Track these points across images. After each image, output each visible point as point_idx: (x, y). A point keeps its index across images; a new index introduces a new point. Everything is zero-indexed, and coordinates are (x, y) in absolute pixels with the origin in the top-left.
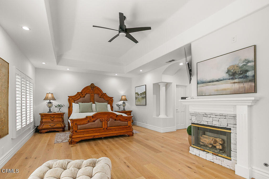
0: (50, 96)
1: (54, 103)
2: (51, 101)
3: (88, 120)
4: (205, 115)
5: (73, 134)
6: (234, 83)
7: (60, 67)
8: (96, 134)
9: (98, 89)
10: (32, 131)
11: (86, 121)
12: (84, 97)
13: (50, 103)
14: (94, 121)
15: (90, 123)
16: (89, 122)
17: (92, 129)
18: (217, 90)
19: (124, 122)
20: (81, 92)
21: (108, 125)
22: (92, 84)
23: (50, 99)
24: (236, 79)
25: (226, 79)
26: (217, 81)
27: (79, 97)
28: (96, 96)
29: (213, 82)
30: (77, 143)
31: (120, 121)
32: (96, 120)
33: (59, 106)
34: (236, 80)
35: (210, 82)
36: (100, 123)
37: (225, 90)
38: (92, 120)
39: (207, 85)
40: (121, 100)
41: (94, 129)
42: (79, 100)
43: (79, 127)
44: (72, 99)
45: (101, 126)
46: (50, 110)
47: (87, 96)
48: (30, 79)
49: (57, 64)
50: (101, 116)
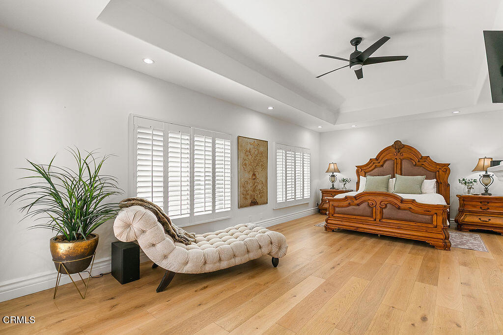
0: (332, 166)
1: (339, 176)
2: (335, 174)
3: (349, 201)
5: (329, 217)
8: (362, 226)
11: (346, 203)
12: (382, 166)
13: (333, 176)
14: (358, 205)
15: (350, 208)
16: (349, 205)
17: (355, 217)
19: (421, 216)
20: (376, 159)
21: (384, 216)
22: (397, 142)
23: (333, 172)
27: (373, 167)
28: (405, 164)
30: (333, 231)
31: (410, 213)
32: (362, 203)
33: (344, 180)
36: (369, 210)
38: (356, 202)
40: (476, 170)
41: (359, 217)
42: (372, 172)
43: (337, 209)
44: (362, 171)
45: (369, 214)
46: (333, 186)
47: (388, 165)
48: (303, 150)
49: (334, 123)
50: (370, 198)
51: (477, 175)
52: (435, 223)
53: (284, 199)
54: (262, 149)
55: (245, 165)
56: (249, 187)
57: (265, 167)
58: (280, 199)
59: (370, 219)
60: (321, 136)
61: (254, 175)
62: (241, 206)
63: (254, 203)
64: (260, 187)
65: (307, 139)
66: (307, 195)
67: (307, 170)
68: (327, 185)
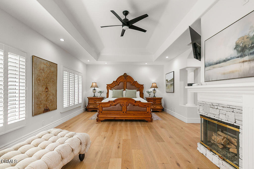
0: (94, 84)
1: (98, 90)
2: (95, 88)
3: (111, 103)
4: (212, 106)
5: (99, 114)
6: (244, 62)
7: (99, 62)
8: (117, 116)
9: (130, 78)
10: (82, 109)
11: (109, 105)
12: (119, 85)
13: (94, 89)
14: (115, 105)
15: (112, 107)
16: (111, 105)
17: (113, 112)
18: (224, 74)
19: (142, 108)
20: (116, 81)
21: (127, 110)
22: (125, 74)
23: (94, 87)
24: (245, 56)
25: (233, 58)
26: (225, 61)
27: (115, 85)
28: (128, 84)
29: (220, 62)
30: (102, 121)
31: (138, 107)
32: (117, 104)
33: (100, 92)
34: (246, 58)
35: (217, 63)
36: (120, 107)
37: (233, 72)
38: (114, 104)
39: (214, 68)
40: (151, 87)
41: (115, 112)
42: (115, 87)
43: (104, 109)
44: (110, 87)
45: (121, 110)
46: (94, 95)
47: (121, 84)
48: (78, 73)
49: (97, 60)
50: (121, 101)
51: (152, 90)
52: (148, 111)
53: (68, 105)
54: (52, 69)
55: (39, 80)
56: (43, 97)
57: (55, 83)
58: (65, 105)
59: (121, 112)
60: (87, 66)
61: (47, 88)
62: (35, 114)
63: (47, 110)
64: (51, 97)
65: (80, 67)
66: (80, 101)
67: (80, 86)
68: (91, 95)
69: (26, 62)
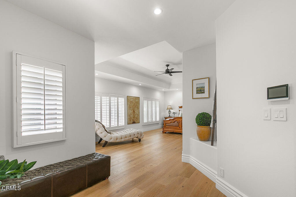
0: (169, 107)
1: (172, 111)
5: (164, 128)
7: (171, 90)
8: (175, 130)
11: (170, 121)
13: (169, 111)
15: (172, 123)
17: (173, 127)
30: (165, 133)
33: (174, 113)
36: (177, 124)
38: (173, 121)
48: (156, 100)
49: (169, 88)
50: (178, 119)
53: (147, 121)
54: (137, 101)
55: (130, 107)
56: (132, 116)
57: (138, 108)
58: (145, 121)
59: (178, 127)
60: (165, 93)
61: (134, 111)
62: (128, 124)
63: (134, 123)
64: (136, 116)
65: (158, 95)
66: (158, 119)
67: (158, 109)
69: (124, 100)
